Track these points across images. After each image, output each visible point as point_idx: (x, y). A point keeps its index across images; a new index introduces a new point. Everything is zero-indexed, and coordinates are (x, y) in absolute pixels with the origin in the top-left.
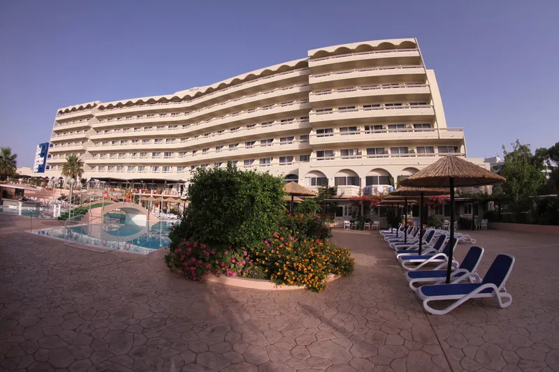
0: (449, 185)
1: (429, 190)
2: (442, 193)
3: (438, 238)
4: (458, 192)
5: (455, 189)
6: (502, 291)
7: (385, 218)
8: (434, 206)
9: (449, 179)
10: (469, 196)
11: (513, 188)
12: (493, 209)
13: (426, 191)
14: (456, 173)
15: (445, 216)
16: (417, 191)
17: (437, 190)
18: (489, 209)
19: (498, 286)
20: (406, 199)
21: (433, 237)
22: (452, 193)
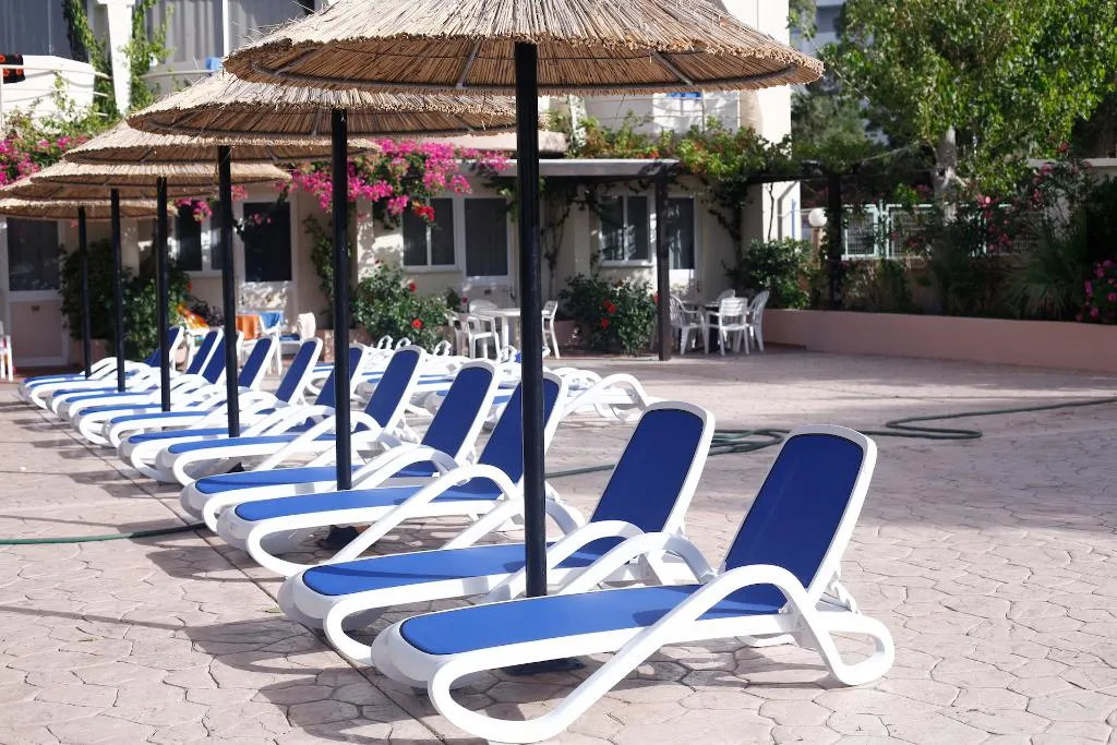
0: (511, 77)
1: (388, 100)
2: (462, 125)
3: (438, 402)
4: (561, 125)
5: (544, 103)
6: (830, 603)
7: (49, 296)
8: (396, 208)
9: (509, 51)
10: (637, 144)
11: (924, 108)
12: (793, 230)
13: (369, 111)
14: (555, 27)
15: (471, 271)
16: (314, 109)
17: (438, 101)
18: (769, 233)
19: (806, 579)
20: (224, 157)
21: (405, 403)
22: (527, 124)
